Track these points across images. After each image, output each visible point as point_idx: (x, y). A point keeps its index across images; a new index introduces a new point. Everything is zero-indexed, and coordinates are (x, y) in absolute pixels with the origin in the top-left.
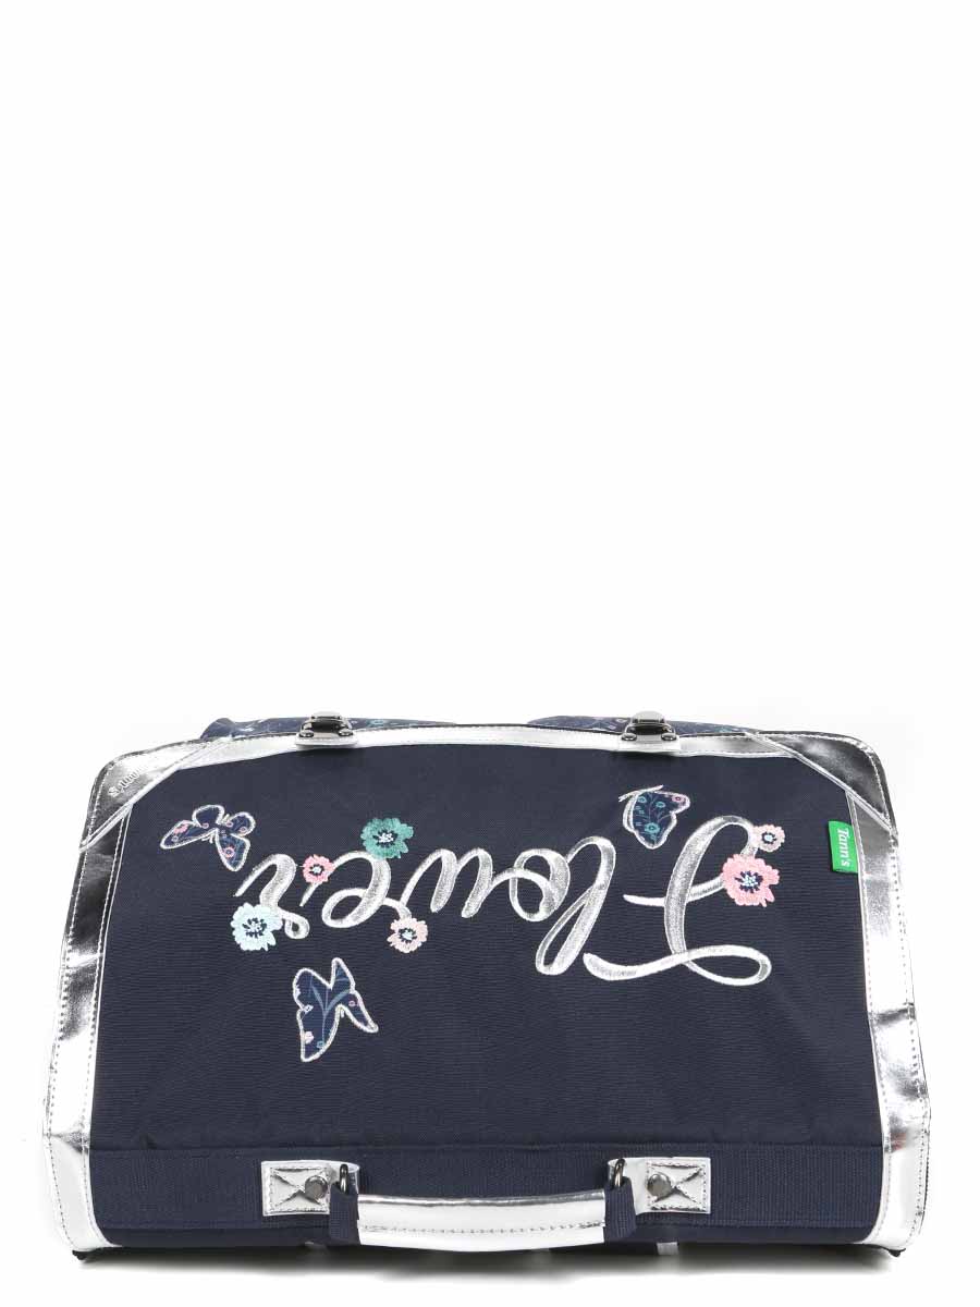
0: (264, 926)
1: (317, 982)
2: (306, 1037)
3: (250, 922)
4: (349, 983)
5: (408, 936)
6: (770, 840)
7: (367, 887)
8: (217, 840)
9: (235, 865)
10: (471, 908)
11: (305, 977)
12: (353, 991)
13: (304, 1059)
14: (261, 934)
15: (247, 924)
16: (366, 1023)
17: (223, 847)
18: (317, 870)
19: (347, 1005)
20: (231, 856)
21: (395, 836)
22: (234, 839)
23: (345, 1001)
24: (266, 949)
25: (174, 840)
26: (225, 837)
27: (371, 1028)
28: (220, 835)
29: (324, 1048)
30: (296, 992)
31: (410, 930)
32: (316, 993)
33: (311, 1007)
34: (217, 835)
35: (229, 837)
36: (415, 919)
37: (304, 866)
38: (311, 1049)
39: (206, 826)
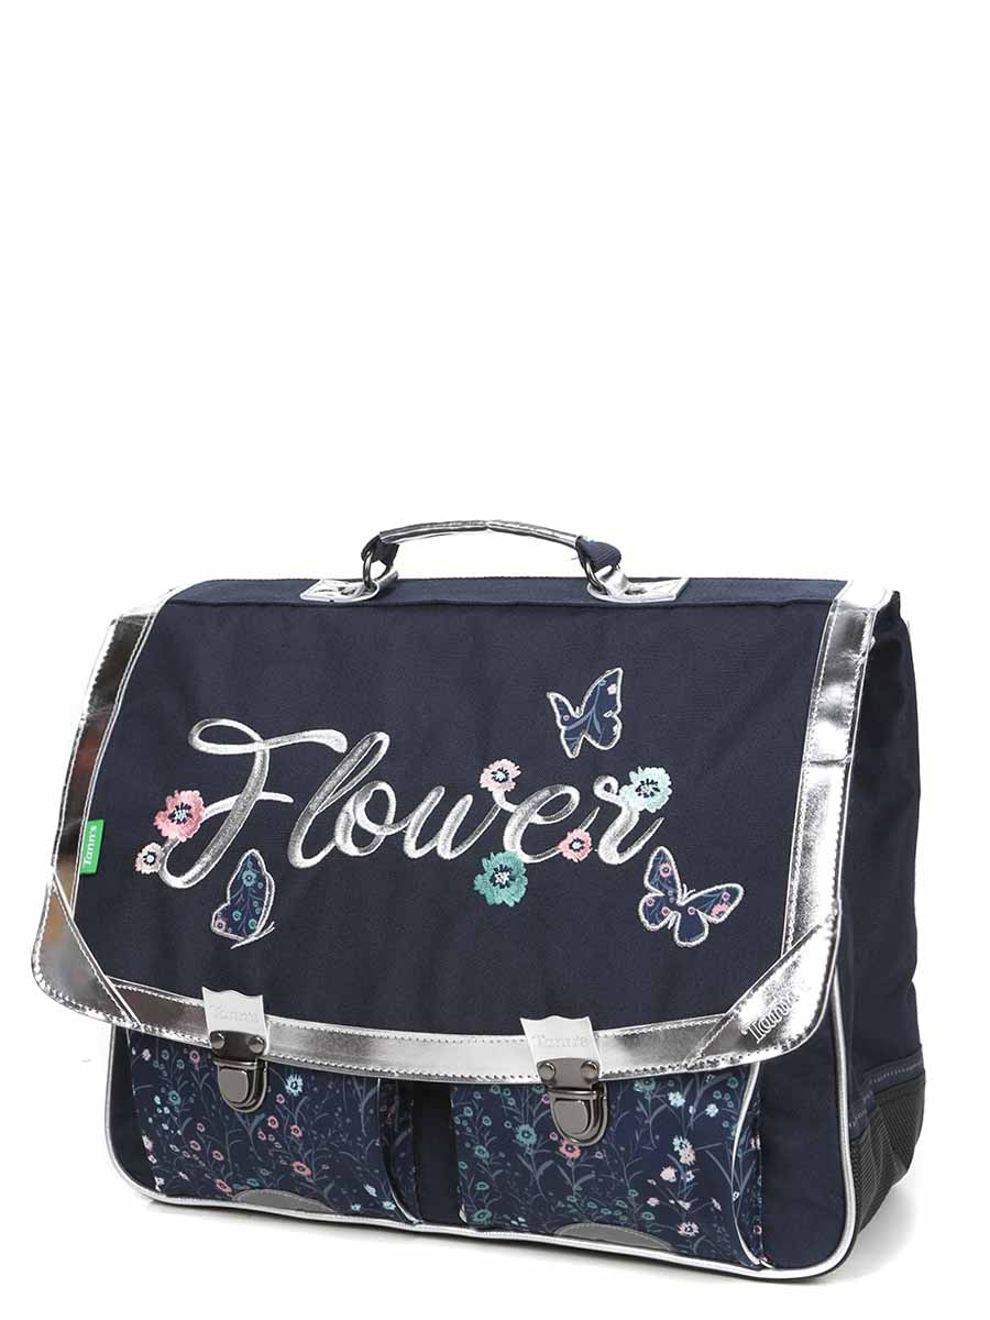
0: (638, 790)
1: (595, 737)
2: (614, 689)
3: (652, 794)
4: (566, 736)
5: (501, 776)
6: (150, 856)
7: (530, 824)
8: (680, 890)
9: (661, 853)
10: (434, 798)
11: (605, 741)
12: (563, 729)
13: (620, 670)
14: (642, 782)
15: (655, 792)
16: (557, 700)
17: (672, 878)
18: (577, 845)
19: (571, 717)
20: (664, 866)
21: (493, 879)
22: (661, 888)
23: (573, 720)
24: (639, 768)
25: (726, 896)
26: (670, 892)
27: (552, 696)
28: (675, 895)
29: (600, 681)
30: (617, 729)
31: (498, 780)
32: (598, 728)
33: (605, 715)
34: (679, 896)
35: (666, 892)
36: (490, 790)
37: (589, 851)
38: (612, 680)
39: (691, 911)
